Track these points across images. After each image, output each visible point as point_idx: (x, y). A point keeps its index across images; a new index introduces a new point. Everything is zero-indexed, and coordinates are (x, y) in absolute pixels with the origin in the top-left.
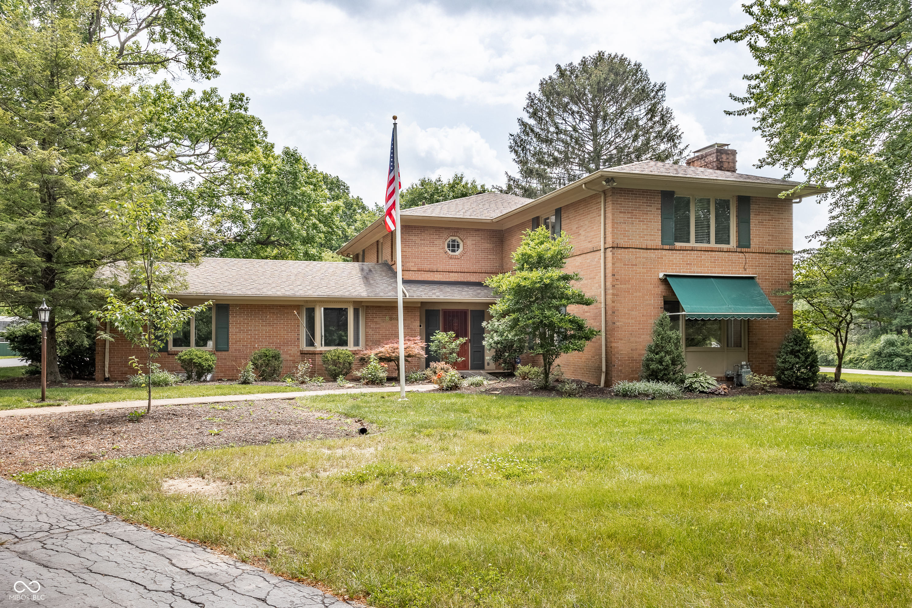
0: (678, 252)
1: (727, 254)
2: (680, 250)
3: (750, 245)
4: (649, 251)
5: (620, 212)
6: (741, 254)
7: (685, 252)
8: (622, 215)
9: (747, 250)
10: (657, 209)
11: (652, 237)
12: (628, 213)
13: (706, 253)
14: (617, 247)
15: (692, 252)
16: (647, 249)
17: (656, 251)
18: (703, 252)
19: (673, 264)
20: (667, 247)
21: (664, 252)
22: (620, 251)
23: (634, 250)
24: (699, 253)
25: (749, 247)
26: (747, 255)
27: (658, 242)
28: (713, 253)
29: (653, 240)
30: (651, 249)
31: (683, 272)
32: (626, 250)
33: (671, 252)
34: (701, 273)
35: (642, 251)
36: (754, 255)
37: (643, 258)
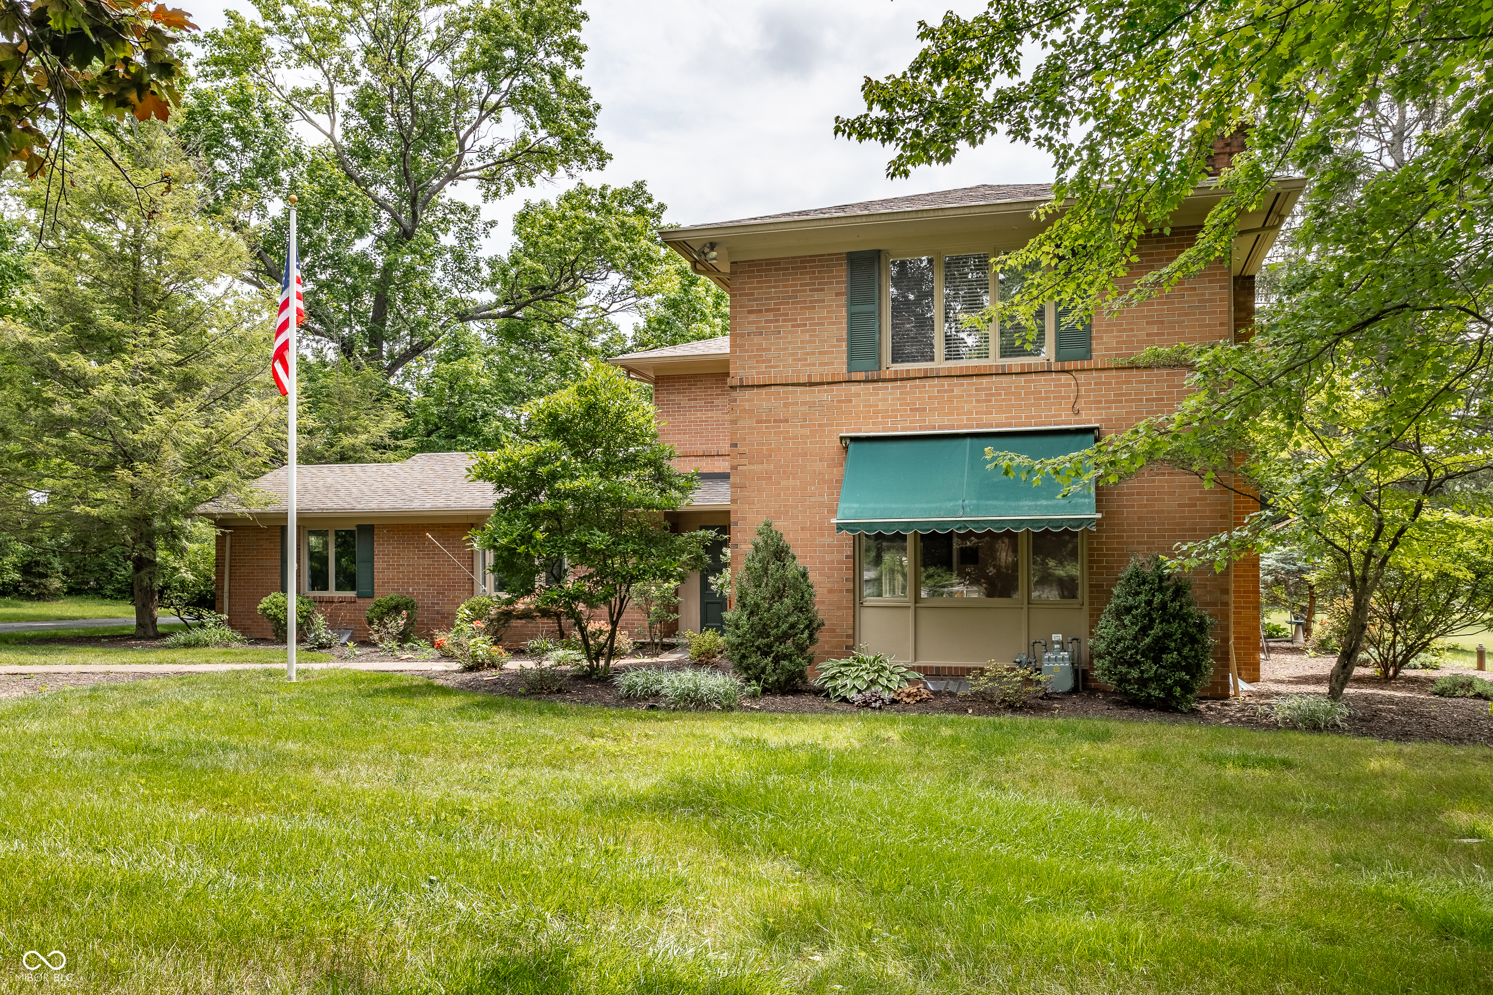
0: (890, 385)
1: (1023, 378)
2: (895, 380)
3: (1090, 351)
4: (816, 388)
5: (750, 312)
6: (1064, 377)
7: (909, 384)
8: (753, 317)
9: (1079, 365)
10: (837, 294)
11: (826, 358)
12: (767, 310)
13: (965, 381)
14: (742, 386)
15: (927, 383)
16: (811, 384)
17: (835, 387)
18: (955, 380)
19: (877, 412)
20: (861, 376)
21: (854, 388)
22: (748, 393)
23: (781, 389)
24: (946, 382)
25: (1088, 355)
26: (1082, 377)
27: (839, 366)
28: (985, 381)
29: (826, 364)
30: (822, 384)
31: (903, 429)
32: (764, 391)
33: (871, 386)
34: (953, 428)
35: (799, 389)
36: (1103, 374)
37: (804, 403)
